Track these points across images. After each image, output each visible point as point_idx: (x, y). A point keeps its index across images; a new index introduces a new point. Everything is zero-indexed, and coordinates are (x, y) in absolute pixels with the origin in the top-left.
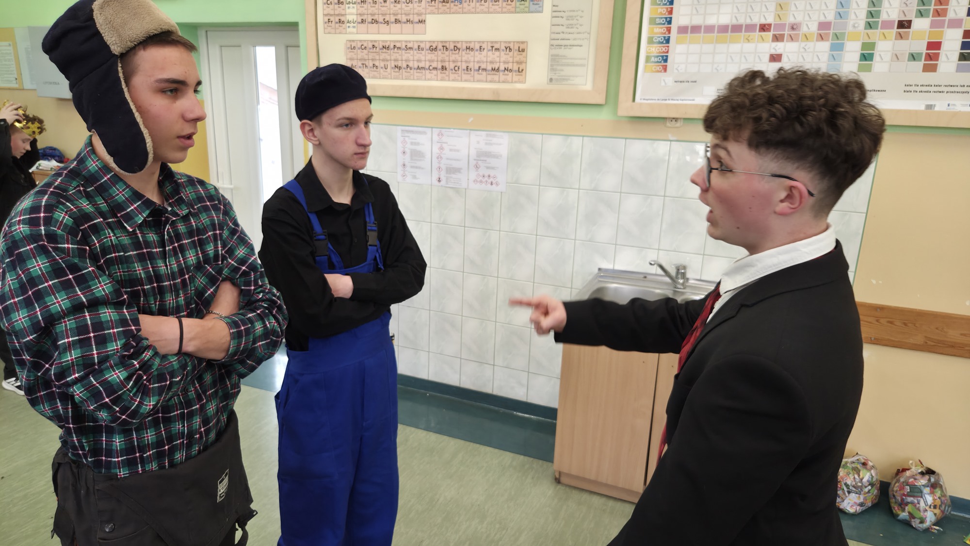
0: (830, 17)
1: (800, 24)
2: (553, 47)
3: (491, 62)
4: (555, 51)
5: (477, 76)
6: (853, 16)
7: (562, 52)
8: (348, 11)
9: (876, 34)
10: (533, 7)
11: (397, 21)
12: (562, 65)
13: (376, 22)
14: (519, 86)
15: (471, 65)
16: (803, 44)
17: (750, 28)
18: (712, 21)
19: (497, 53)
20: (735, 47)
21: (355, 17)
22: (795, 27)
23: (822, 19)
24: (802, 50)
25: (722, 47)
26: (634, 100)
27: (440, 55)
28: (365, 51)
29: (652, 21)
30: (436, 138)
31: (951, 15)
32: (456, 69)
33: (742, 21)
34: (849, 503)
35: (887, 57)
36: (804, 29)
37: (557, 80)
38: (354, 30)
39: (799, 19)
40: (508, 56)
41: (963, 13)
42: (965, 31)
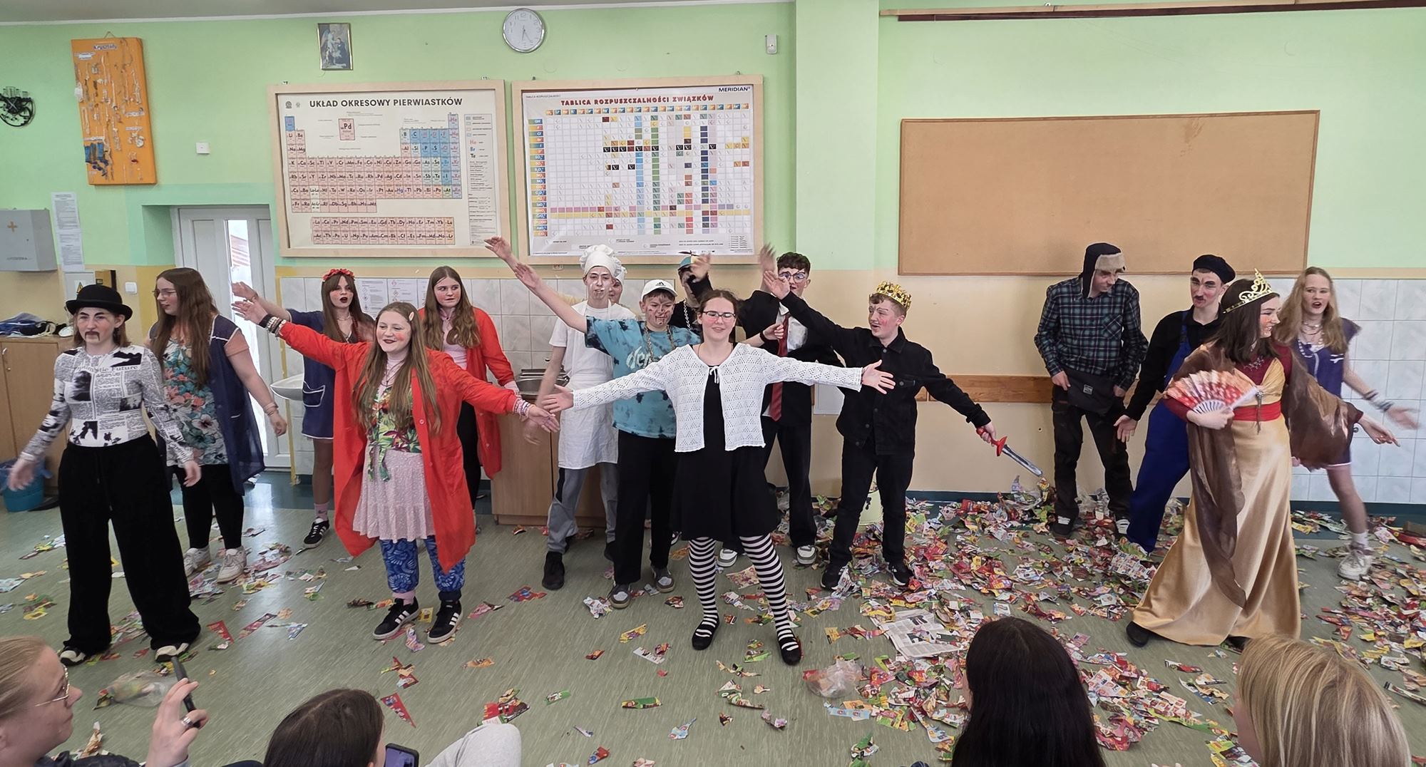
0: (635, 204)
1: (620, 207)
2: (471, 221)
3: (429, 231)
4: (475, 224)
5: (419, 241)
6: (646, 204)
7: (478, 224)
8: (312, 197)
9: (660, 213)
10: (455, 196)
11: (352, 204)
12: (479, 233)
13: (336, 204)
14: (450, 247)
15: (414, 234)
16: (623, 219)
17: (592, 209)
18: (569, 205)
19: (432, 225)
20: (586, 221)
21: (318, 201)
22: (617, 209)
23: (631, 205)
24: (624, 222)
25: (578, 221)
26: (529, 254)
27: (389, 226)
28: (329, 225)
29: (534, 205)
30: (390, 286)
31: (694, 203)
32: (403, 236)
33: (587, 205)
35: (668, 226)
36: (622, 210)
37: (477, 242)
38: (318, 210)
39: (619, 205)
40: (441, 227)
41: (700, 202)
42: (703, 212)
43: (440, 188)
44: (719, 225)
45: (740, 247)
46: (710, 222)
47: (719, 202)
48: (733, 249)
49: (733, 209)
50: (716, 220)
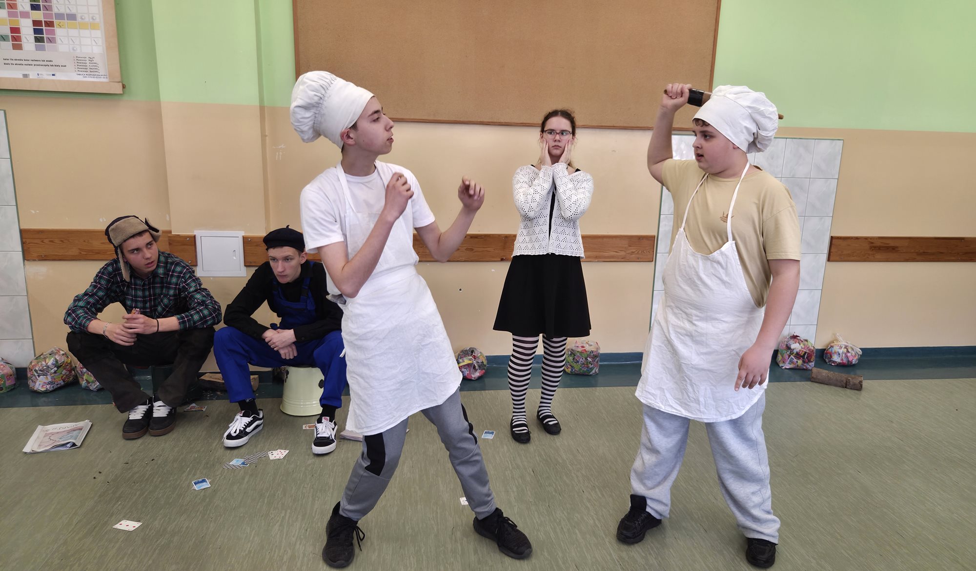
31: (20, 8)
34: (40, 384)
41: (28, 8)
42: (33, 21)
44: (58, 41)
45: (88, 70)
46: (45, 36)
47: (55, 10)
48: (79, 73)
49: (76, 20)
50: (53, 33)
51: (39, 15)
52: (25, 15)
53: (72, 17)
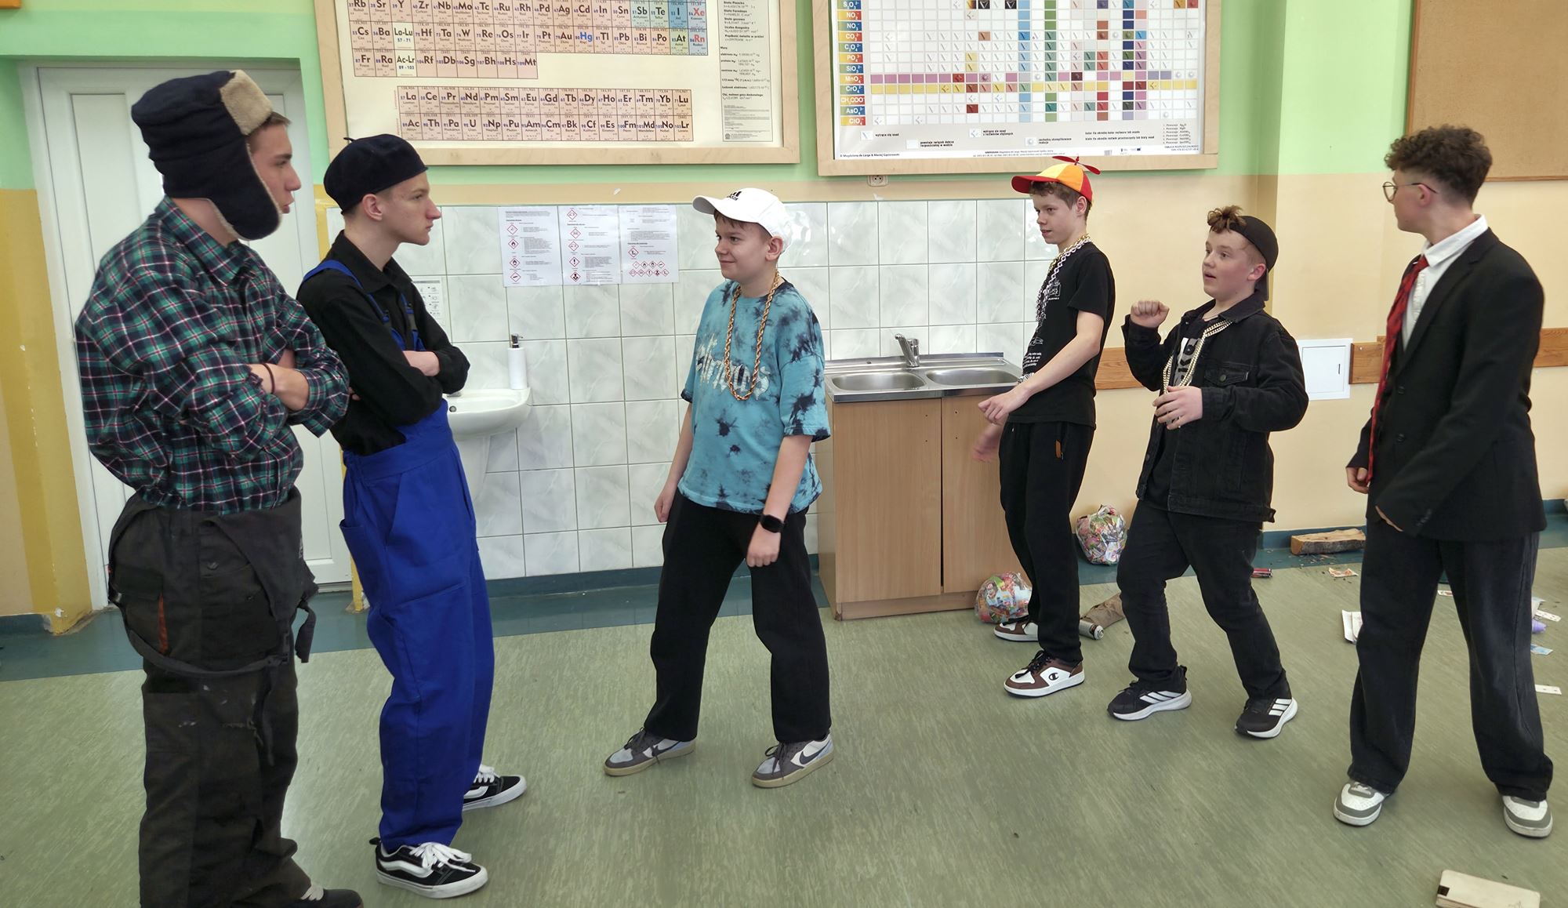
0: (1015, 69)
1: (990, 74)
2: (725, 97)
3: (642, 116)
4: (729, 102)
5: (623, 134)
6: (1034, 68)
7: (737, 102)
8: (397, 45)
9: (1055, 85)
10: (694, 49)
11: (487, 61)
12: (740, 118)
13: (453, 61)
14: (684, 145)
15: (613, 120)
16: (995, 95)
17: (944, 78)
18: (904, 70)
19: (650, 104)
20: (933, 98)
21: (412, 55)
22: (985, 77)
23: (1008, 70)
24: (995, 101)
25: (919, 98)
26: (835, 156)
27: (563, 106)
28: (436, 102)
29: (843, 69)
31: (1111, 68)
32: (591, 125)
33: (935, 70)
35: (1068, 107)
36: (994, 80)
37: (735, 136)
38: (413, 72)
39: (988, 70)
40: (667, 108)
41: (1120, 67)
42: (1124, 83)
43: (664, 34)
44: (1149, 106)
45: (1179, 141)
46: (1134, 101)
47: (1149, 68)
48: (1170, 145)
49: (1170, 78)
50: (1144, 96)
51: (1130, 76)
52: (1116, 76)
53: (1166, 75)
